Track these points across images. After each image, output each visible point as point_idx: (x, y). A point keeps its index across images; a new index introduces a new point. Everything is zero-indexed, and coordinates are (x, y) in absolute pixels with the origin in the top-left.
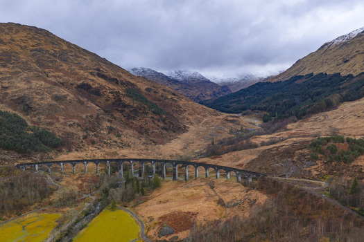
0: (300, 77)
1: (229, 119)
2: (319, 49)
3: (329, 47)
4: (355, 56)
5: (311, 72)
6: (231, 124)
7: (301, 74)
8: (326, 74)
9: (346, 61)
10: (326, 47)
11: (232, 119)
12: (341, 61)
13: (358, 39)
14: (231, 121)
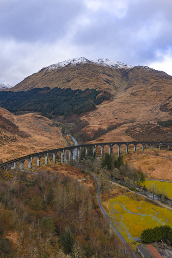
0: (40, 89)
1: (38, 116)
2: (40, 71)
3: (47, 71)
4: (73, 78)
5: (45, 86)
6: (42, 120)
7: (36, 87)
8: (60, 88)
9: (69, 81)
10: (45, 70)
11: (39, 116)
12: (64, 81)
13: (67, 68)
14: (40, 118)
